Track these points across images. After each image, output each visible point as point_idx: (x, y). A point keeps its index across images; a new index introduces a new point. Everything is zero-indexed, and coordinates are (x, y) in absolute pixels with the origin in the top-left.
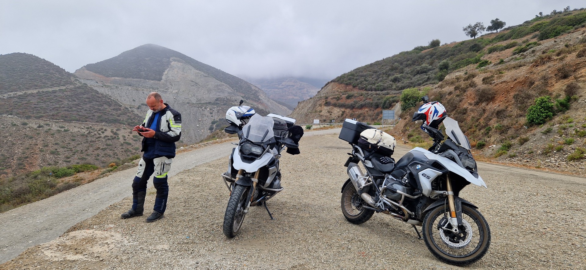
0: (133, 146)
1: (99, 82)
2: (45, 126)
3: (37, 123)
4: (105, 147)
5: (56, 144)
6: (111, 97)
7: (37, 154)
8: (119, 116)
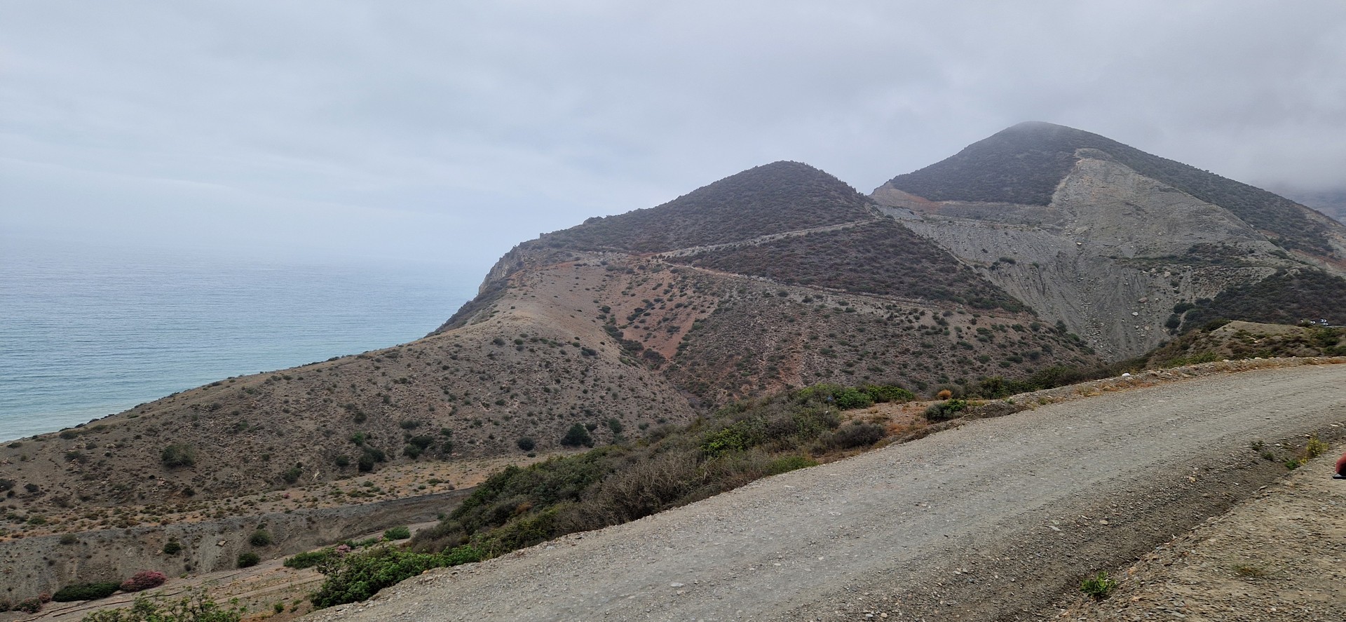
0: (976, 351)
1: (915, 212)
2: (815, 299)
3: (803, 294)
4: (920, 349)
5: (832, 336)
6: (939, 244)
7: (798, 352)
8: (950, 285)
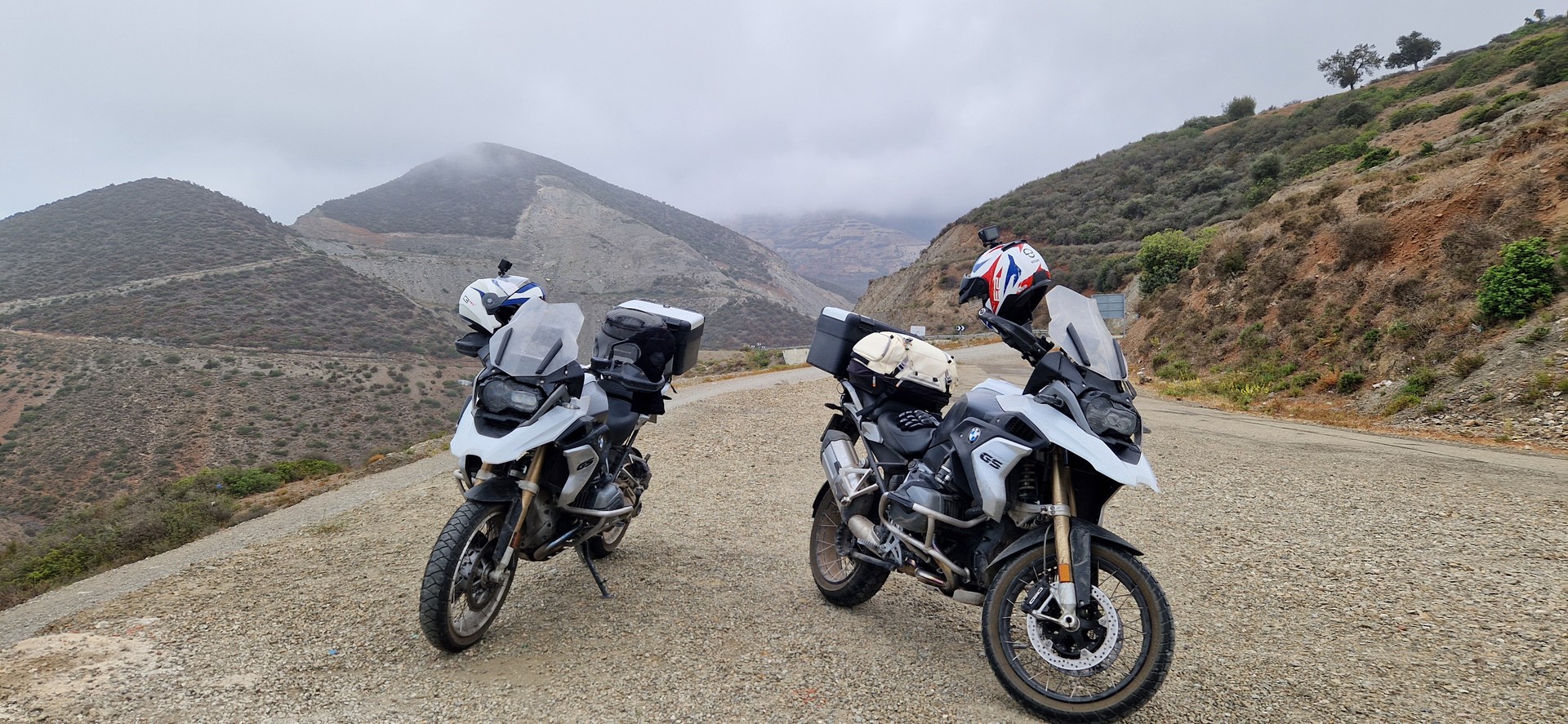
0: (444, 409)
1: (355, 247)
2: (224, 363)
3: (204, 358)
4: (375, 413)
5: (252, 409)
6: (388, 284)
7: (203, 436)
8: (407, 333)
